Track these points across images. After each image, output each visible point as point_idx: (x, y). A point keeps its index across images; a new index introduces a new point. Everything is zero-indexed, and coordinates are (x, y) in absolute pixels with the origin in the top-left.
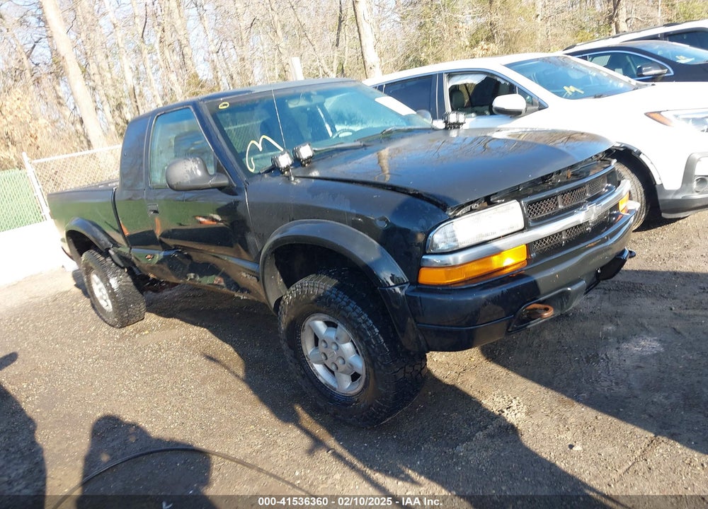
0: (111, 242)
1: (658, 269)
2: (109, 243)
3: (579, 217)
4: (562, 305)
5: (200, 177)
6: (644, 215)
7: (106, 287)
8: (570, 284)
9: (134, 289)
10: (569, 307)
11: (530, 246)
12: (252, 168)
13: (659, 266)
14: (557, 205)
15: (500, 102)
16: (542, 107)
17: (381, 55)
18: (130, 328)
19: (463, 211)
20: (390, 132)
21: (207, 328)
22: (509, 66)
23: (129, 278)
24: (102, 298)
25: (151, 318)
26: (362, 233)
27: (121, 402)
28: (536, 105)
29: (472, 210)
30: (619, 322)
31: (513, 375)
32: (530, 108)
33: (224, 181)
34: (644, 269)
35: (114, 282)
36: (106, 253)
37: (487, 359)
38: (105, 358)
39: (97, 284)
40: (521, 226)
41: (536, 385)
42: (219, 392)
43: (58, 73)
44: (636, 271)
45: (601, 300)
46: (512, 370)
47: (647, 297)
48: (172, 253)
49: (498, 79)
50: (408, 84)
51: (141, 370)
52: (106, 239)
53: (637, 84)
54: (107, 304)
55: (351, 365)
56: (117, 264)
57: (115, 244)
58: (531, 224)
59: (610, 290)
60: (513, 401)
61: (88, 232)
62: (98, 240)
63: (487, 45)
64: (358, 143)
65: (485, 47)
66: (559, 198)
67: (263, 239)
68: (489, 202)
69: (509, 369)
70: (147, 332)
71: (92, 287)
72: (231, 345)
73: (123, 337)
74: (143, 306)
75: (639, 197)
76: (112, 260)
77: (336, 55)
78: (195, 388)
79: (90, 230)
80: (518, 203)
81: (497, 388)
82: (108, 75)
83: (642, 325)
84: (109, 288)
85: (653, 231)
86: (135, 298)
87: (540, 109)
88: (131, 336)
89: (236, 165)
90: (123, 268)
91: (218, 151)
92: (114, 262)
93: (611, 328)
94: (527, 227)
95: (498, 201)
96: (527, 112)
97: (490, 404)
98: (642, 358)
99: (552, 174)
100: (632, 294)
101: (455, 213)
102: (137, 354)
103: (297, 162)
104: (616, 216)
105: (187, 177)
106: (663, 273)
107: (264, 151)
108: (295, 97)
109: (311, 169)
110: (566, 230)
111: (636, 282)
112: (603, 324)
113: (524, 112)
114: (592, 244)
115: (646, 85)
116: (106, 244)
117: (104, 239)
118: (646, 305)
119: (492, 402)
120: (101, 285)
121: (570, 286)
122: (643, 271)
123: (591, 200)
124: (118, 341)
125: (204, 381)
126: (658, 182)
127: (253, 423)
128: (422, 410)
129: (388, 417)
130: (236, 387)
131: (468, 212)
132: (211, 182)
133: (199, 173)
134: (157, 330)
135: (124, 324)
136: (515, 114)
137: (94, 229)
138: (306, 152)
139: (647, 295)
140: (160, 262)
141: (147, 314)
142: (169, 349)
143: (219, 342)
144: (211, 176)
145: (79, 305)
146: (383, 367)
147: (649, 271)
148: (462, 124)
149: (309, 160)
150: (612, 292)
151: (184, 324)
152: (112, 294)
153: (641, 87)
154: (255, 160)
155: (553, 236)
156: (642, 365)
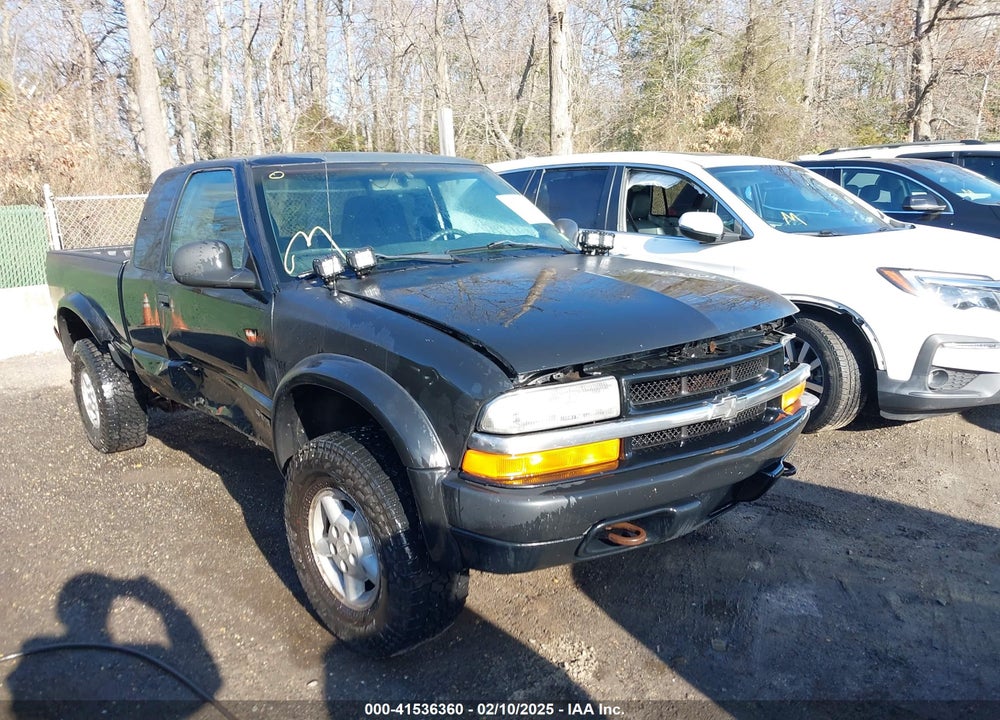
0: (112, 333)
1: (853, 490)
2: (109, 333)
3: (706, 412)
4: (663, 531)
5: (221, 270)
6: (856, 409)
7: (96, 393)
8: (677, 504)
9: (134, 403)
10: (673, 535)
11: (625, 443)
12: (290, 268)
13: (856, 487)
14: (680, 389)
15: (691, 220)
16: (745, 236)
17: (575, 121)
18: (120, 456)
19: (539, 380)
20: (501, 247)
21: (220, 475)
22: (713, 171)
23: (130, 387)
24: (91, 408)
25: (155, 446)
26: (401, 387)
27: (62, 562)
28: (737, 231)
29: (552, 381)
30: (772, 561)
31: (599, 613)
32: (728, 234)
33: (251, 281)
34: (836, 486)
35: (108, 389)
36: (104, 349)
37: (576, 583)
38: (68, 495)
39: (88, 387)
40: (616, 412)
41: (625, 634)
42: (198, 571)
43: (130, 79)
44: (824, 488)
45: (761, 523)
46: (601, 607)
47: (823, 529)
48: (178, 364)
49: (696, 187)
50: (576, 174)
51: (109, 520)
52: (106, 329)
53: (891, 223)
54: (94, 417)
55: (364, 569)
56: (117, 365)
57: (117, 338)
58: (631, 412)
59: (777, 510)
60: (584, 652)
61: (83, 315)
62: (95, 327)
63: (729, 128)
64: (447, 257)
65: (726, 130)
66: (684, 381)
67: (284, 369)
68: (582, 372)
69: (598, 603)
70: (140, 466)
71: (81, 390)
72: (242, 504)
73: (106, 466)
74: (143, 427)
75: (853, 383)
76: (112, 358)
77: (514, 111)
78: (170, 559)
79: (86, 312)
80: (615, 382)
81: (571, 628)
82: (202, 92)
83: (801, 570)
84: (100, 394)
85: (868, 433)
86: (134, 416)
87: (742, 239)
88: (116, 468)
89: (269, 261)
90: (124, 371)
91: (252, 239)
92: (113, 361)
93: (757, 565)
94: (625, 414)
95: (595, 373)
96: (724, 240)
97: (552, 651)
98: (782, 620)
99: (683, 345)
100: (805, 522)
101: (527, 382)
102: (114, 495)
103: (350, 270)
104: (776, 414)
105: (199, 267)
106: (858, 497)
107: (312, 247)
108: (384, 176)
109: (368, 283)
110: (689, 426)
111: (817, 504)
112: (749, 560)
113: (719, 239)
114: (722, 452)
115: (904, 226)
116: (105, 334)
117: (103, 327)
118: (818, 542)
119: (553, 649)
120: (92, 390)
121: (674, 506)
122: (833, 489)
123: (734, 389)
124: (97, 473)
125: (185, 551)
126: (881, 367)
127: (226, 624)
128: (457, 644)
129: (400, 649)
130: (224, 567)
131: (545, 383)
132: (232, 279)
133: (219, 264)
134: (155, 465)
135: (112, 449)
136: (706, 240)
137: (94, 311)
138: (364, 259)
139: (824, 525)
140: (163, 373)
141: (150, 439)
142: (158, 496)
143: (227, 496)
144: (234, 270)
145: (65, 410)
146: (399, 580)
147: (841, 491)
148: (609, 248)
149: (368, 271)
150: (780, 514)
151: (194, 462)
152: (103, 405)
153: (896, 227)
154: (298, 258)
155: (694, 425)
156: (777, 628)
